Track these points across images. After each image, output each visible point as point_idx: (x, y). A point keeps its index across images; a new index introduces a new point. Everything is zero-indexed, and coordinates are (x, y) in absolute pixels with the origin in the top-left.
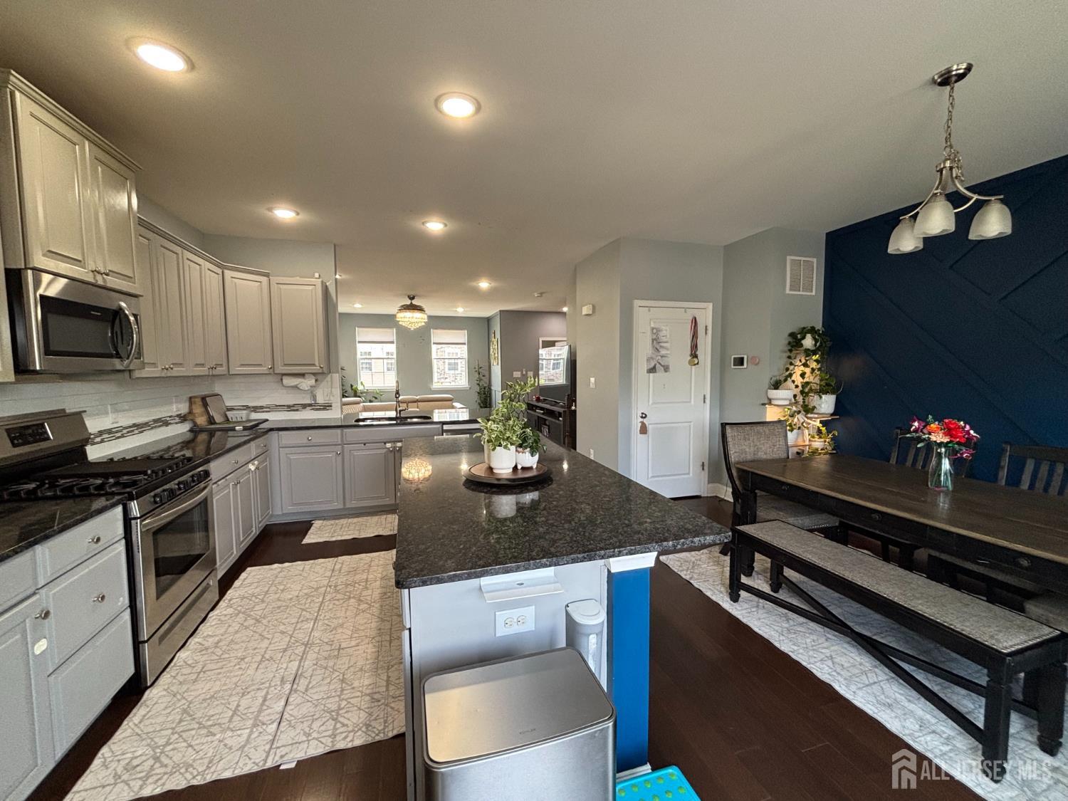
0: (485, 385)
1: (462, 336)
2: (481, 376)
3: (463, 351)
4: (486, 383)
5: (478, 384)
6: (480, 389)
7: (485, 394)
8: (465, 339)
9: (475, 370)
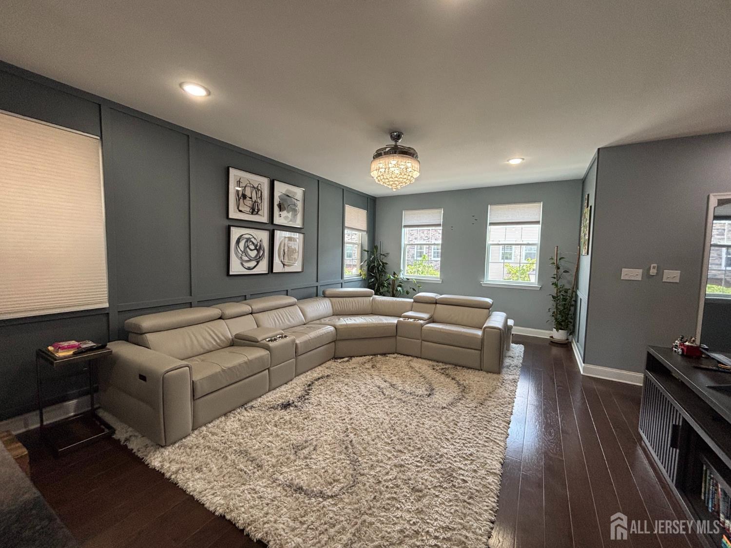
0: (567, 286)
1: (534, 211)
2: (561, 270)
3: (533, 234)
4: (569, 282)
5: (555, 284)
6: (559, 291)
7: (565, 300)
8: (539, 217)
9: (552, 261)
